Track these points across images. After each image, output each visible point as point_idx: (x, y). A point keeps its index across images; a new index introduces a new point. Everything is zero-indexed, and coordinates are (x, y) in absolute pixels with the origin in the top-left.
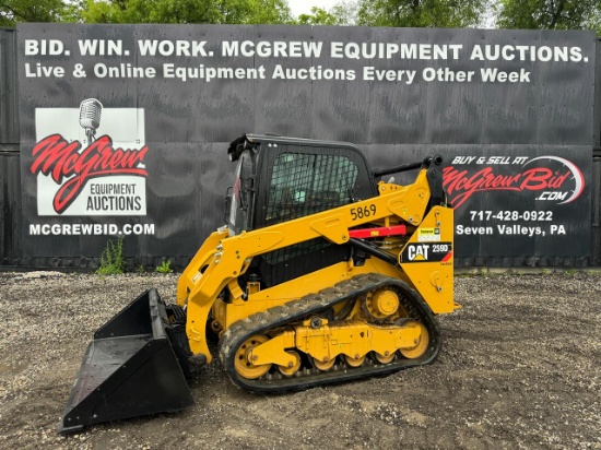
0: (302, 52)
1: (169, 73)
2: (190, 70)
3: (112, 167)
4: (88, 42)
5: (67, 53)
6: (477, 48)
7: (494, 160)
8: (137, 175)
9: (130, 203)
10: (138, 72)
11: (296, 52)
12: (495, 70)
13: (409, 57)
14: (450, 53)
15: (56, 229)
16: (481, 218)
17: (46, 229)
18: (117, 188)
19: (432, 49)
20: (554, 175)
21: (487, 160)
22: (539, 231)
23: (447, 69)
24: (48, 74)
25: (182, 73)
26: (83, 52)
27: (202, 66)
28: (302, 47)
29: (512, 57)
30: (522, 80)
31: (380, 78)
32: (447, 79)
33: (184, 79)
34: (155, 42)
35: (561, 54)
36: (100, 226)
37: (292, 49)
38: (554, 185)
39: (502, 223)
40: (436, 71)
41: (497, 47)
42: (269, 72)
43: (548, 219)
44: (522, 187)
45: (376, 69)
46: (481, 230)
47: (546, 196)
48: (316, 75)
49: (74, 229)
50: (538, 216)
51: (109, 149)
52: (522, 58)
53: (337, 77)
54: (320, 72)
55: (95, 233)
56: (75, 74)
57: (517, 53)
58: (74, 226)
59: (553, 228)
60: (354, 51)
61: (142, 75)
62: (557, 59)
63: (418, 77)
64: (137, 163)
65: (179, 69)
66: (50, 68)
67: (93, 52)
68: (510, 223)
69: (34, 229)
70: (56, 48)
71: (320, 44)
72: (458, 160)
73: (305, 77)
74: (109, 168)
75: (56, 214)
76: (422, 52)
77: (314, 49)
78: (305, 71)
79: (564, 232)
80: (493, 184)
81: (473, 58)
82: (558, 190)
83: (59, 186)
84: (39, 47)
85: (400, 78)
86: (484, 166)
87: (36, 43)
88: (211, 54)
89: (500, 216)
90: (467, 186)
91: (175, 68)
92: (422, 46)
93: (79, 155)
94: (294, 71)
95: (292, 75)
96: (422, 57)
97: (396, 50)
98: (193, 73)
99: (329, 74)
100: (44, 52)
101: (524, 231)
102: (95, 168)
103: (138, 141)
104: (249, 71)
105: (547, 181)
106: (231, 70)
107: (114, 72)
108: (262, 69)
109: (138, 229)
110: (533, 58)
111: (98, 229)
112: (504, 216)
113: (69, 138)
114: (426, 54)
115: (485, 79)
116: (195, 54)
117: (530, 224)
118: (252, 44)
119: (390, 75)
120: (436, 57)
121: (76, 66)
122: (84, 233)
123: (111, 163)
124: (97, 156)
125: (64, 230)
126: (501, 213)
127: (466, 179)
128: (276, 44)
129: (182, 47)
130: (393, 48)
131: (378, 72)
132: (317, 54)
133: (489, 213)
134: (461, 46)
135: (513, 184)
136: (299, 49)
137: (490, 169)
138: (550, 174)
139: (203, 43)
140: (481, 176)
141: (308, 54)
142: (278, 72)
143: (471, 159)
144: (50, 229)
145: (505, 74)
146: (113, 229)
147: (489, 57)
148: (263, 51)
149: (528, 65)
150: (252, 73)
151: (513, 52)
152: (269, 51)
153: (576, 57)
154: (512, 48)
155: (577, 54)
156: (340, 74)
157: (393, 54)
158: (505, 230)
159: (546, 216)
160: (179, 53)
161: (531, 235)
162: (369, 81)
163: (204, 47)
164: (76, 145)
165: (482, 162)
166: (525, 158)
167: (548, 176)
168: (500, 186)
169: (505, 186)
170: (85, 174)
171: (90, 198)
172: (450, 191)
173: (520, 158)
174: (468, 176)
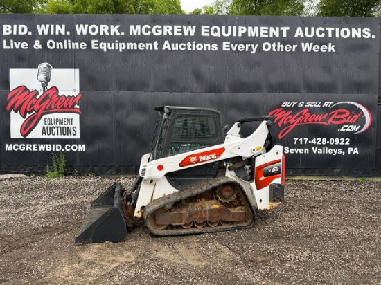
0: (182, 32)
1: (96, 46)
2: (109, 44)
3: (58, 107)
5: (30, 33)
6: (299, 29)
7: (310, 104)
8: (74, 112)
9: (69, 130)
10: (75, 45)
11: (178, 32)
12: (311, 44)
13: (253, 35)
14: (281, 32)
15: (22, 147)
16: (301, 143)
17: (16, 147)
18: (61, 121)
19: (269, 30)
20: (351, 114)
21: (305, 104)
22: (340, 151)
23: (279, 43)
24: (17, 47)
25: (104, 46)
26: (40, 33)
27: (116, 41)
28: (182, 29)
29: (323, 35)
31: (234, 49)
32: (278, 50)
33: (105, 50)
35: (356, 33)
36: (50, 146)
37: (176, 30)
38: (351, 121)
39: (315, 146)
40: (271, 44)
41: (313, 29)
42: (160, 46)
43: (347, 143)
44: (329, 122)
45: (231, 43)
46: (301, 151)
47: (345, 128)
48: (191, 47)
49: (34, 147)
50: (340, 141)
51: (56, 95)
52: (330, 35)
53: (205, 49)
54: (194, 45)
55: (47, 150)
56: (35, 47)
57: (326, 32)
58: (34, 145)
59: (350, 150)
60: (216, 31)
61: (78, 48)
62: (353, 36)
63: (260, 49)
64: (74, 105)
65: (101, 44)
66: (19, 43)
67: (46, 33)
68: (321, 146)
69: (8, 147)
70: (23, 30)
71: (194, 27)
72: (286, 104)
74: (56, 108)
76: (262, 32)
77: (190, 30)
78: (184, 45)
79: (357, 153)
80: (310, 120)
81: (296, 36)
82: (353, 124)
83: (24, 120)
84: (12, 29)
85: (247, 50)
86: (304, 108)
87: (10, 27)
88: (123, 33)
89: (314, 141)
90: (291, 121)
91: (99, 43)
92: (262, 28)
93: (38, 100)
94: (177, 44)
95: (175, 47)
96: (262, 35)
97: (245, 31)
98: (111, 46)
99: (200, 47)
100: (15, 33)
101: (330, 151)
102: (47, 108)
103: (75, 91)
104: (147, 45)
105: (346, 118)
106: (135, 44)
107: (60, 46)
108: (156, 44)
109: (74, 148)
110: (337, 36)
111: (49, 148)
112: (317, 141)
113: (31, 88)
114: (264, 34)
115: (304, 50)
116: (112, 34)
117: (334, 147)
118: (149, 27)
119: (241, 47)
120: (271, 35)
121: (36, 42)
122: (40, 150)
123: (58, 104)
124: (49, 100)
125: (27, 148)
126: (315, 139)
127: (291, 116)
128: (165, 27)
129: (104, 29)
130: (242, 30)
131: (232, 45)
132: (192, 34)
133: (307, 139)
134: (288, 28)
135: (323, 120)
136: (180, 30)
137: (307, 110)
138: (348, 113)
139: (117, 26)
140: (301, 114)
141: (186, 33)
142: (166, 45)
143: (294, 103)
144: (18, 147)
145: (318, 46)
146: (59, 147)
147: (307, 35)
148: (157, 32)
149: (334, 40)
150: (149, 46)
151: (323, 32)
152: (160, 32)
153: (367, 35)
154: (323, 29)
155: (367, 33)
156: (207, 46)
157: (242, 34)
158: (317, 151)
159: (345, 142)
160: (101, 33)
161: (334, 154)
162: (226, 51)
163: (118, 29)
164: (35, 92)
165: (302, 105)
166: (331, 103)
167: (346, 115)
168: (314, 121)
169: (318, 121)
170: (41, 112)
171: (44, 127)
172: (280, 124)
173: (328, 103)
174: (293, 114)
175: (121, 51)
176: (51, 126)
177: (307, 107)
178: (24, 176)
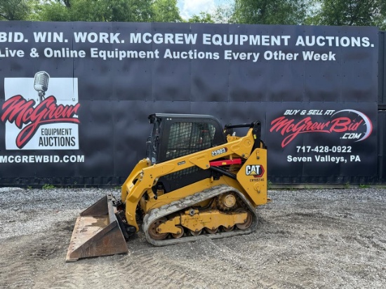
0: (184, 40)
1: (95, 54)
2: (109, 52)
3: (56, 117)
5: (26, 41)
6: (300, 38)
7: (312, 112)
8: (73, 122)
9: (68, 141)
10: (74, 53)
11: (179, 40)
12: (312, 52)
13: (255, 44)
14: (282, 41)
15: (18, 159)
16: (304, 151)
17: (11, 159)
19: (270, 39)
20: (352, 122)
21: (307, 112)
22: (342, 159)
23: (280, 52)
24: (13, 55)
25: (103, 55)
26: (37, 41)
27: (116, 50)
28: (184, 37)
29: (324, 44)
30: (330, 59)
31: (236, 58)
32: (280, 59)
33: (105, 59)
34: (85, 34)
35: (356, 42)
36: (48, 157)
37: (177, 39)
38: (352, 129)
39: (318, 154)
40: (273, 52)
41: (313, 38)
42: (161, 54)
43: (349, 151)
44: (331, 130)
45: (233, 52)
46: (304, 159)
47: (347, 136)
48: (193, 55)
49: (30, 159)
50: (342, 149)
51: (54, 105)
52: (330, 44)
53: (207, 57)
54: (195, 54)
55: (44, 161)
56: (31, 55)
57: (327, 41)
58: (30, 157)
59: (352, 158)
60: (218, 40)
61: (76, 56)
62: (353, 45)
63: (261, 57)
64: (72, 115)
65: (101, 52)
66: (15, 51)
67: (43, 40)
68: (323, 154)
69: (3, 159)
70: (19, 37)
71: (196, 35)
72: (288, 112)
73: (186, 57)
74: (54, 118)
75: (18, 149)
76: (263, 40)
77: (191, 39)
78: (186, 53)
79: (359, 160)
80: (312, 128)
81: (297, 44)
82: (355, 132)
83: (20, 130)
84: (7, 37)
85: (249, 58)
86: (306, 116)
87: (5, 34)
88: (123, 42)
89: (316, 149)
90: (294, 130)
91: (98, 51)
92: (263, 37)
93: (34, 109)
94: (178, 53)
95: (177, 56)
96: (263, 44)
97: (246, 39)
98: (111, 54)
99: (201, 55)
100: (10, 40)
101: (333, 159)
102: (44, 118)
104: (148, 53)
105: (348, 126)
106: (136, 52)
107: (57, 54)
108: (157, 52)
109: (73, 159)
110: (337, 45)
111: (46, 159)
112: (319, 149)
113: (27, 98)
114: (266, 42)
115: (305, 58)
116: (112, 42)
117: (337, 155)
118: (150, 35)
119: (242, 56)
120: (273, 44)
121: (32, 50)
122: (37, 161)
123: (56, 114)
124: (46, 110)
125: (23, 159)
126: (317, 147)
127: (293, 125)
129: (103, 37)
130: (244, 38)
131: (234, 54)
132: (194, 42)
133: (309, 147)
134: (289, 37)
135: (325, 128)
136: (182, 38)
137: (309, 118)
138: (350, 121)
139: (117, 34)
140: (304, 123)
141: (188, 42)
142: (168, 54)
143: (296, 112)
144: (14, 159)
145: (319, 55)
146: (57, 159)
147: (308, 44)
148: (158, 40)
149: (334, 49)
150: (150, 55)
151: (324, 41)
152: (161, 40)
153: (366, 44)
154: (323, 38)
155: (366, 42)
156: (209, 55)
157: (244, 42)
158: (320, 159)
159: (347, 149)
160: (101, 41)
161: (337, 162)
162: (228, 60)
163: (118, 37)
164: (32, 102)
165: (304, 114)
166: (333, 111)
167: (348, 123)
168: (316, 129)
169: (320, 129)
170: (38, 122)
171: (41, 138)
172: (283, 133)
173: (330, 111)
174: (295, 123)
175: (121, 59)
176: (49, 136)
177: (309, 116)
178: (19, 189)
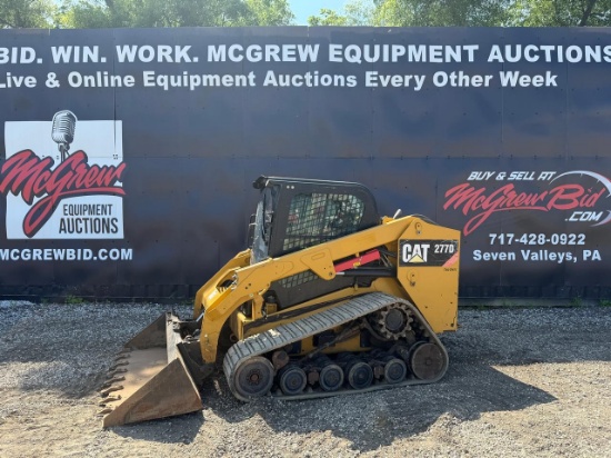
0: (297, 55)
1: (149, 81)
2: (172, 77)
3: (87, 185)
4: (62, 48)
5: (40, 61)
6: (495, 48)
8: (114, 194)
9: (106, 225)
10: (116, 80)
11: (289, 56)
12: (517, 73)
13: (417, 59)
14: (465, 54)
15: (26, 255)
16: (502, 242)
17: (15, 254)
18: (92, 209)
19: (443, 51)
20: (586, 192)
21: (508, 175)
22: (569, 257)
23: (461, 73)
24: (18, 84)
25: (164, 82)
26: (56, 60)
27: (185, 73)
28: (296, 50)
29: (536, 58)
30: (548, 84)
31: (385, 84)
32: (460, 84)
33: (166, 88)
34: (135, 48)
35: (593, 54)
36: (73, 251)
37: (285, 53)
38: (586, 204)
39: (526, 247)
40: (449, 75)
41: (519, 47)
42: (260, 79)
43: (580, 243)
44: (549, 206)
45: (380, 74)
46: (502, 256)
47: (578, 216)
48: (312, 81)
49: (45, 254)
50: (569, 239)
51: (84, 165)
52: (548, 59)
53: (336, 84)
54: (316, 78)
55: (68, 258)
56: (47, 84)
57: (542, 53)
58: (46, 250)
59: (586, 254)
60: (355, 55)
61: (120, 84)
62: (588, 60)
63: (429, 82)
64: (113, 181)
65: (160, 77)
66: (21, 78)
67: (66, 60)
68: (536, 248)
69: (3, 254)
70: (28, 55)
71: (317, 47)
72: (475, 176)
74: (83, 187)
75: (26, 237)
76: (432, 54)
77: (310, 53)
78: (300, 77)
79: (599, 258)
81: (490, 60)
82: (591, 209)
83: (29, 207)
84: (10, 55)
85: (407, 84)
86: (505, 182)
87: (6, 50)
88: (196, 60)
89: (524, 240)
90: (485, 206)
91: (156, 76)
92: (432, 48)
93: (52, 173)
94: (288, 77)
95: (285, 81)
96: (432, 60)
97: (402, 53)
98: (176, 81)
99: (326, 80)
100: (14, 61)
101: (552, 256)
102: (68, 188)
103: (116, 157)
104: (238, 78)
105: (579, 199)
106: (217, 77)
107: (89, 81)
108: (252, 76)
109: (115, 254)
110: (560, 60)
111: (71, 254)
112: (529, 239)
113: (41, 154)
114: (436, 57)
115: (504, 83)
116: (178, 60)
117: (559, 248)
118: (240, 48)
119: (396, 81)
120: (448, 60)
121: (49, 75)
122: (56, 258)
123: (86, 181)
124: (70, 173)
125: (35, 255)
126: (525, 236)
127: (484, 197)
128: (268, 48)
130: (399, 51)
131: (382, 77)
132: (314, 58)
133: (511, 236)
134: (476, 47)
135: (539, 203)
136: (293, 53)
137: (512, 186)
138: (582, 190)
139: (187, 48)
140: (501, 194)
141: (303, 58)
142: (270, 79)
143: (489, 175)
144: (19, 254)
145: (528, 78)
146: (88, 254)
147: (510, 59)
148: (253, 56)
149: (554, 66)
150: (241, 81)
151: (537, 53)
152: (259, 55)
153: (610, 58)
154: (536, 49)
156: (339, 79)
157: (399, 57)
158: (530, 255)
159: (577, 240)
160: (160, 59)
161: (560, 262)
162: (371, 88)
163: (188, 52)
164: (48, 161)
165: (502, 178)
166: (552, 173)
167: (578, 194)
168: (523, 205)
169: (530, 205)
170: (58, 193)
171: (62, 220)
172: (465, 211)
173: (547, 173)
175: (192, 88)
176: (75, 217)
178: (28, 303)
